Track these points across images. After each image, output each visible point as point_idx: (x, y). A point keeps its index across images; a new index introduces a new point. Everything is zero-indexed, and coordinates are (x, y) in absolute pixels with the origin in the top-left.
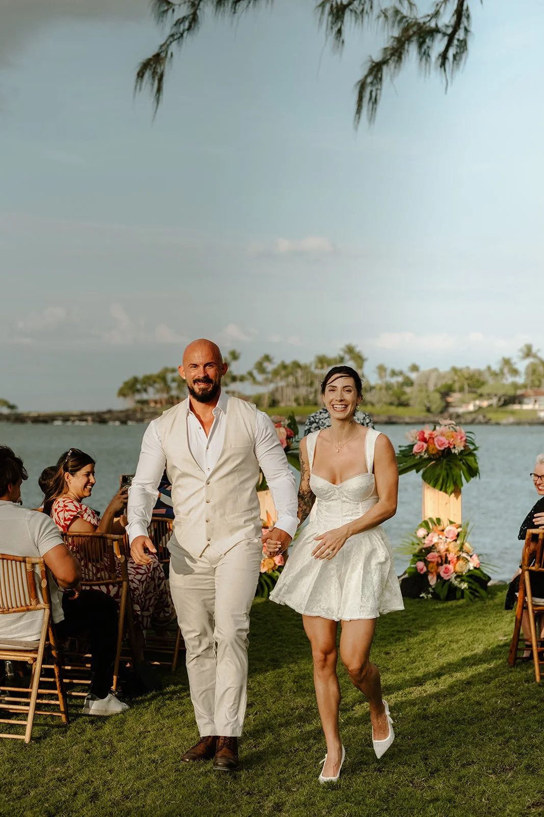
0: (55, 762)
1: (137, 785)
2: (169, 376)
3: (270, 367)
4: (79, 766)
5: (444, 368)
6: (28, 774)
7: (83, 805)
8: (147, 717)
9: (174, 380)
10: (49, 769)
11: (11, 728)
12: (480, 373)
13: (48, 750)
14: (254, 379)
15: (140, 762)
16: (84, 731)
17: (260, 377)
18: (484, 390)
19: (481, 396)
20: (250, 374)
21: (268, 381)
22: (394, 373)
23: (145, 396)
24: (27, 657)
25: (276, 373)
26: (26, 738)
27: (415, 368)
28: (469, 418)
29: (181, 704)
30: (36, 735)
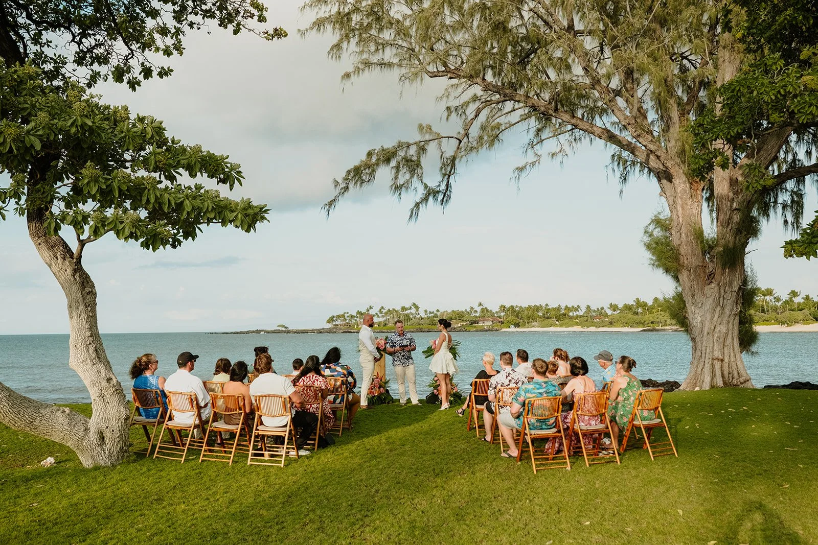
0: (292, 475)
1: (324, 484)
2: (346, 315)
3: (384, 311)
4: (301, 476)
5: (449, 311)
6: (282, 480)
7: (302, 492)
8: (329, 455)
9: (348, 317)
10: (290, 478)
11: (276, 461)
12: (463, 312)
13: (290, 470)
14: (378, 315)
15: (325, 474)
16: (304, 462)
17: (380, 315)
18: (464, 318)
19: (463, 320)
20: (377, 314)
21: (383, 316)
22: (430, 313)
23: (337, 323)
24: (282, 434)
25: (386, 313)
26: (282, 465)
27: (438, 311)
28: (459, 329)
29: (342, 450)
30: (286, 464)
